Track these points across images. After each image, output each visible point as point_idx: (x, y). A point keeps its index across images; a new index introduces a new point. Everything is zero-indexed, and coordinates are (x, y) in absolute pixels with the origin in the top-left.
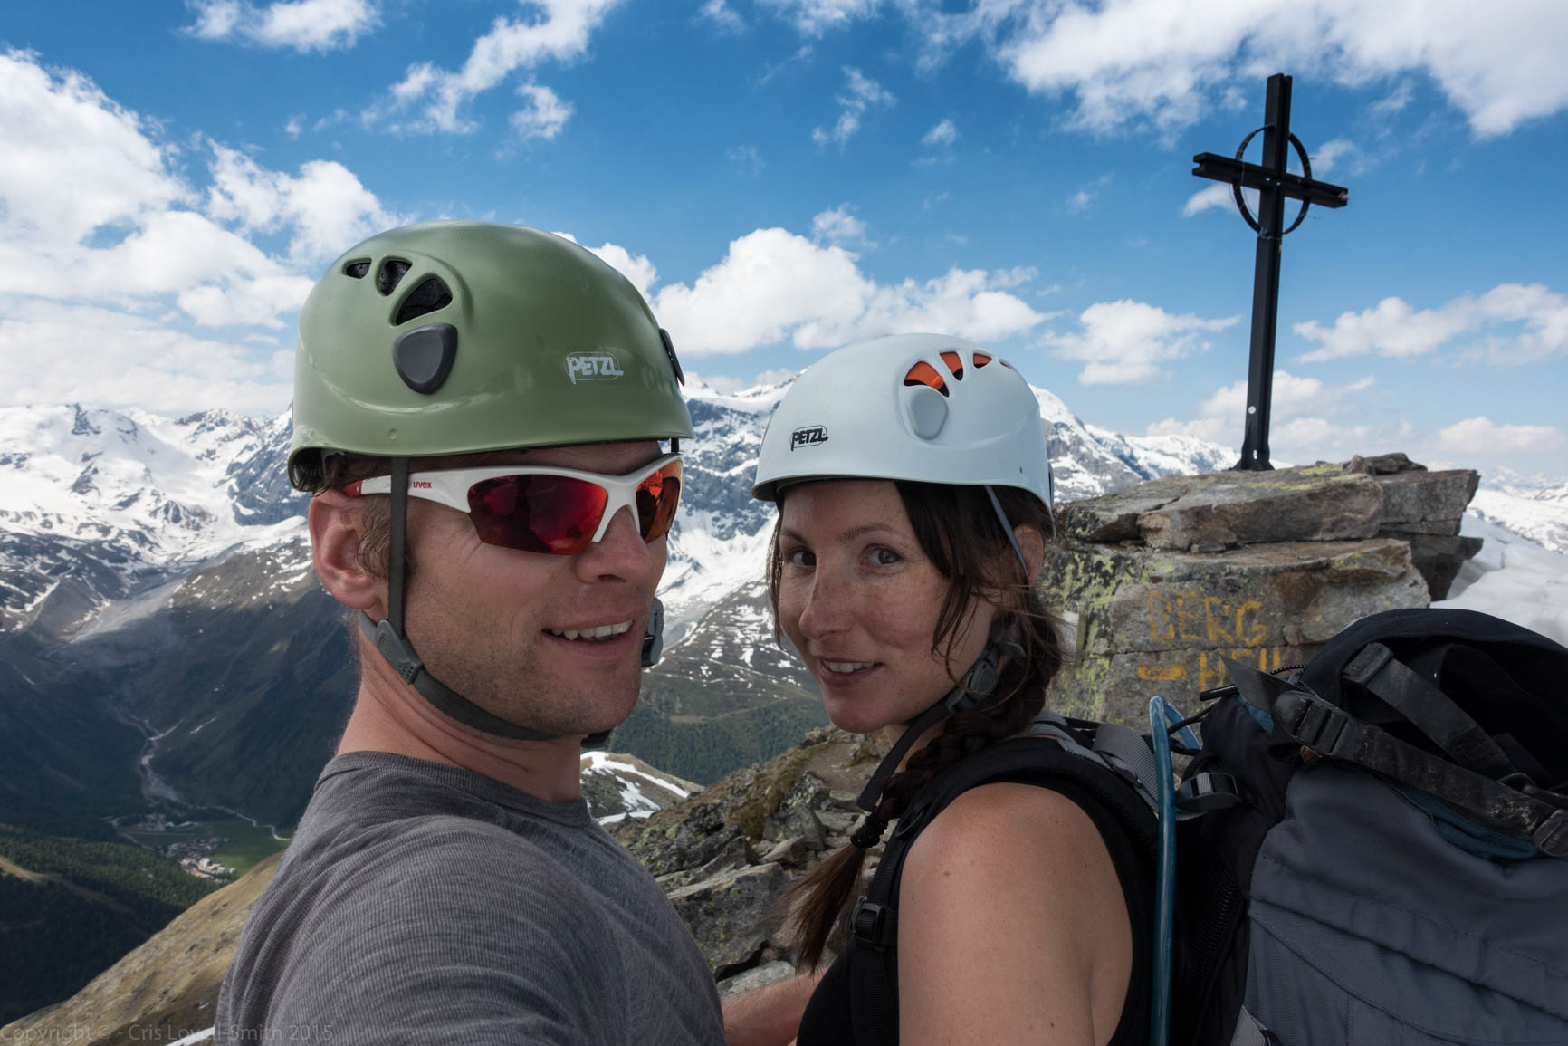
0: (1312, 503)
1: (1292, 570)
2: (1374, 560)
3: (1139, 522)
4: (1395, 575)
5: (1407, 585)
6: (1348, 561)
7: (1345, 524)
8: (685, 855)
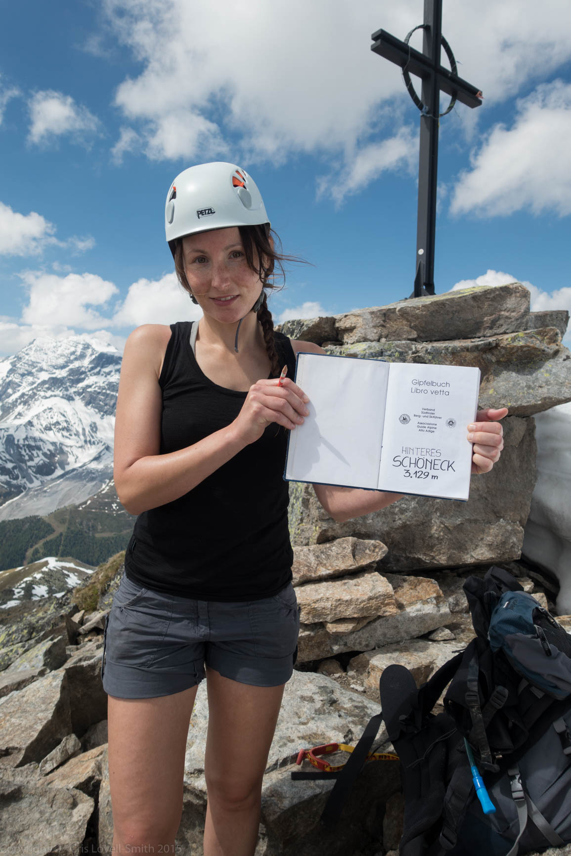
0: (475, 304)
1: (468, 350)
2: (534, 339)
3: (337, 325)
4: (551, 352)
5: (561, 360)
6: (514, 339)
7: (501, 322)
8: (34, 628)
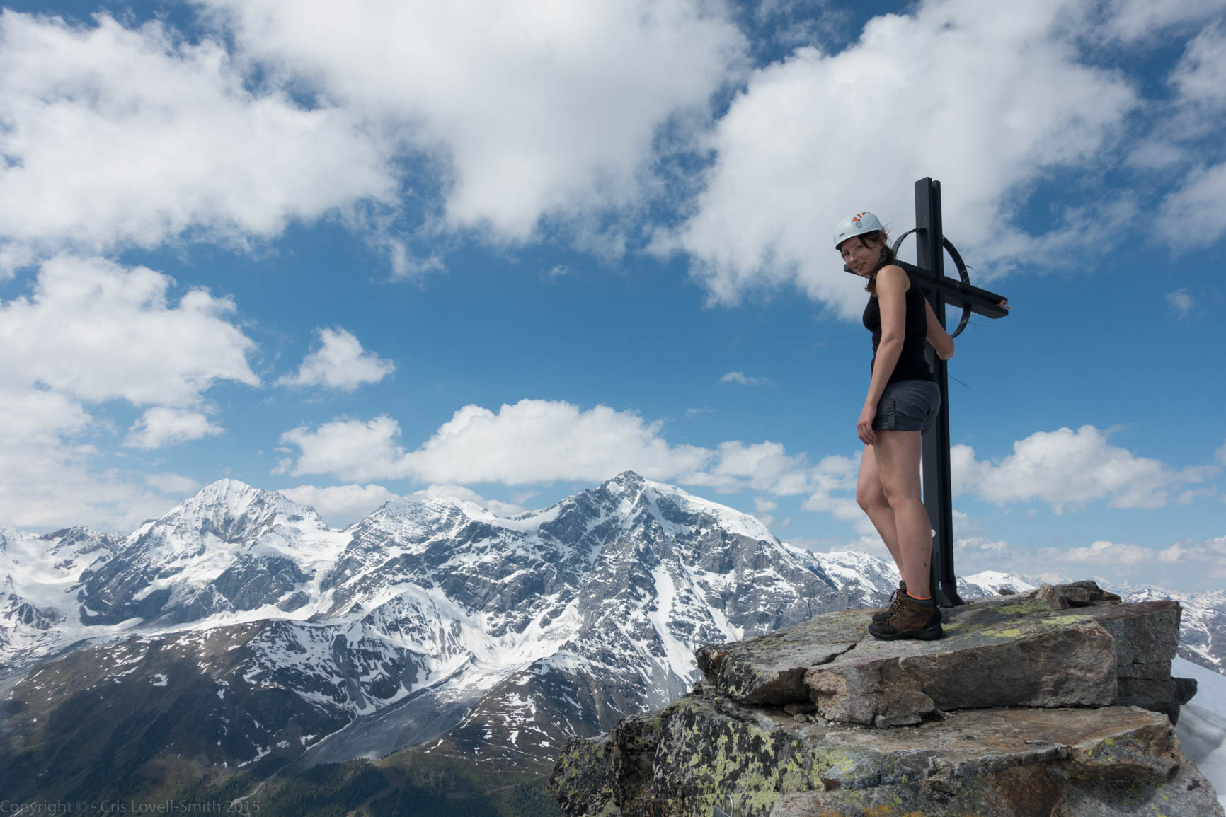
1: (1019, 761)
2: (1132, 748)
3: (807, 680)
4: (1165, 771)
5: (1184, 787)
6: (1098, 750)
